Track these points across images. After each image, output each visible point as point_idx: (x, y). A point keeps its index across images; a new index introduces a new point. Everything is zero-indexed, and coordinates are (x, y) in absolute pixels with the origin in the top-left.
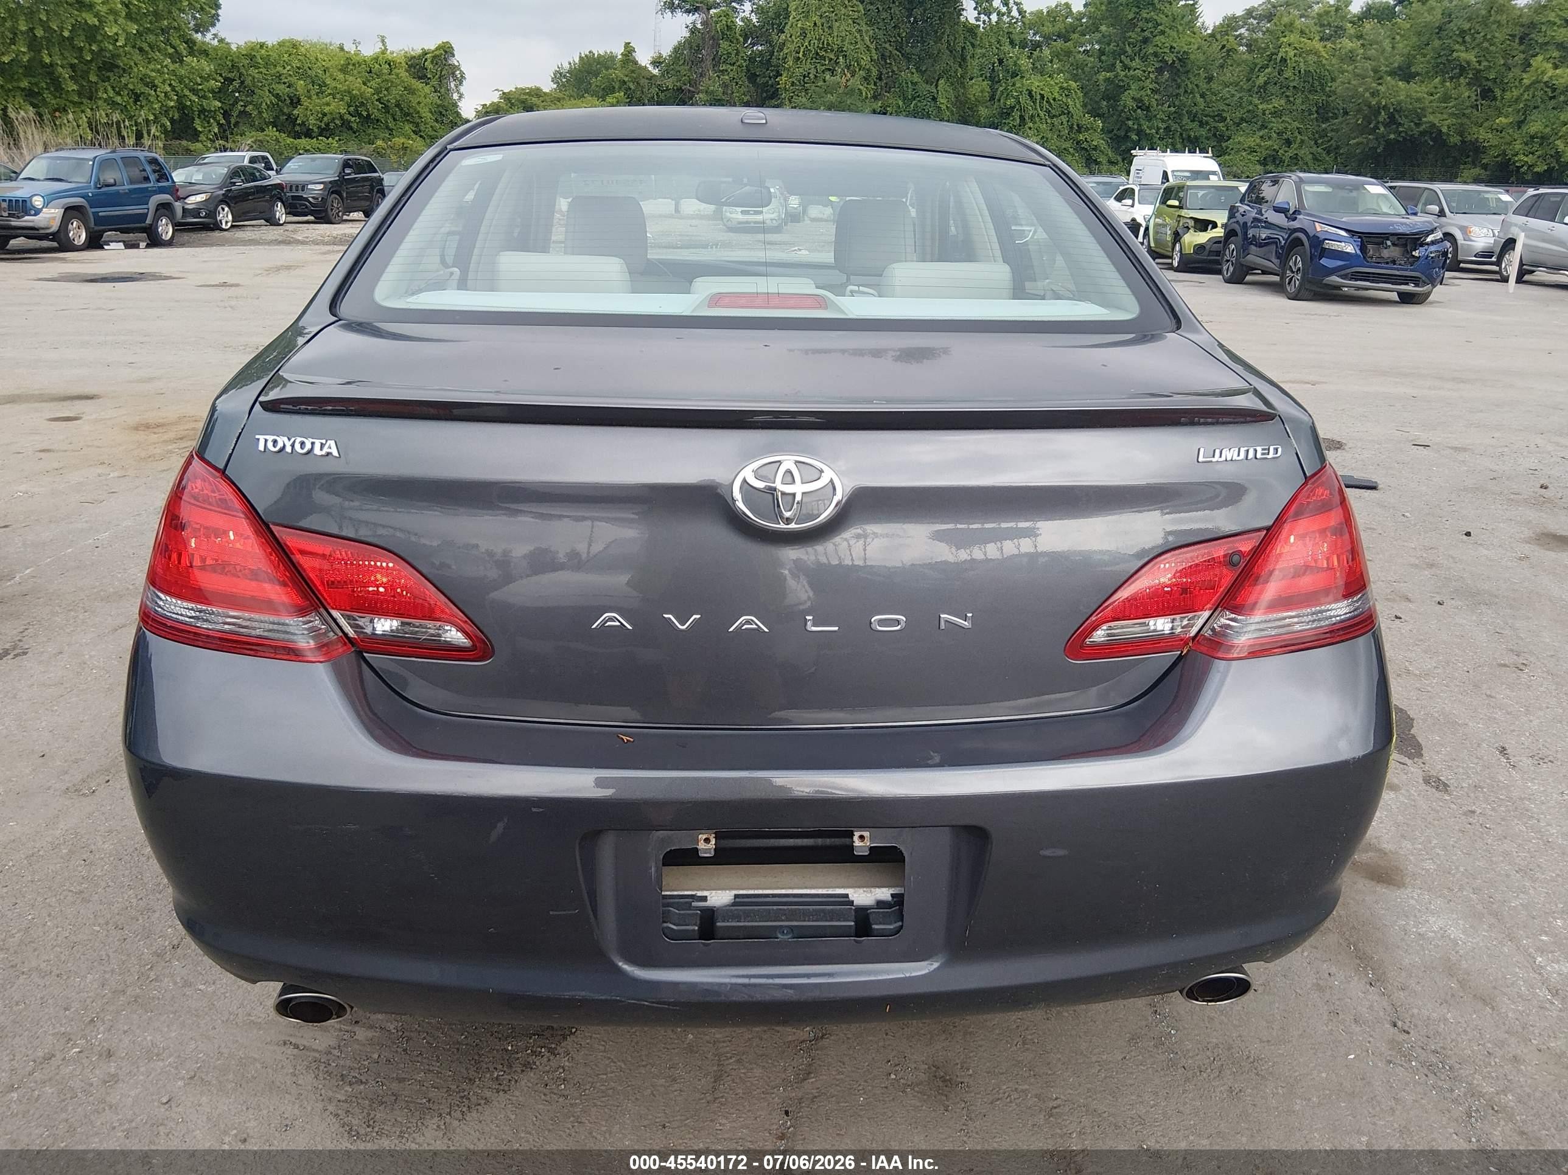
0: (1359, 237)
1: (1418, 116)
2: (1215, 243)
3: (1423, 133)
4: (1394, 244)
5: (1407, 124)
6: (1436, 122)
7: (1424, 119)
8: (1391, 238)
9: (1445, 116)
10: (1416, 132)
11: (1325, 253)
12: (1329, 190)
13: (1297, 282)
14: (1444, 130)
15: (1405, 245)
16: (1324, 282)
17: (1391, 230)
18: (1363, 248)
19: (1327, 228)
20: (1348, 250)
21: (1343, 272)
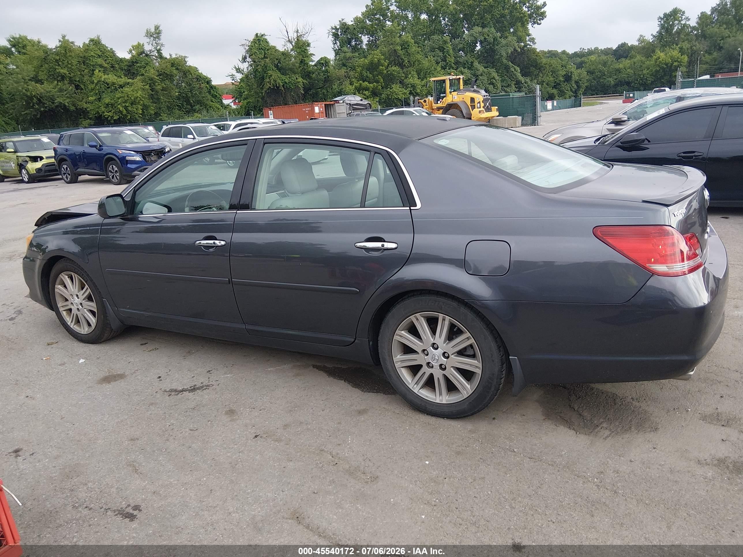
0: (140, 153)
1: (52, 100)
2: (47, 166)
3: (57, 106)
4: (155, 155)
5: (48, 103)
6: (62, 101)
7: (56, 101)
8: (153, 152)
9: (65, 98)
10: (53, 106)
11: (128, 162)
12: (110, 135)
13: (118, 177)
14: (67, 104)
15: (158, 154)
16: (132, 175)
17: (151, 148)
18: (144, 157)
19: (124, 151)
20: (138, 159)
21: (140, 169)
